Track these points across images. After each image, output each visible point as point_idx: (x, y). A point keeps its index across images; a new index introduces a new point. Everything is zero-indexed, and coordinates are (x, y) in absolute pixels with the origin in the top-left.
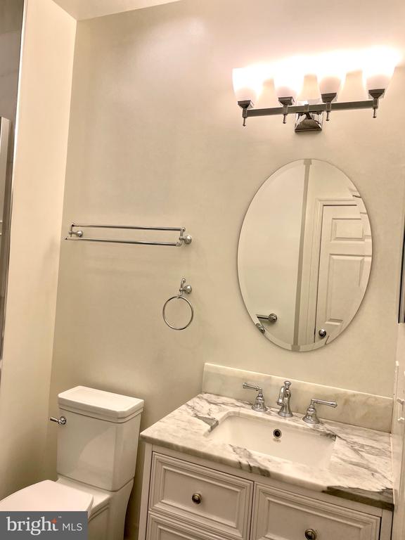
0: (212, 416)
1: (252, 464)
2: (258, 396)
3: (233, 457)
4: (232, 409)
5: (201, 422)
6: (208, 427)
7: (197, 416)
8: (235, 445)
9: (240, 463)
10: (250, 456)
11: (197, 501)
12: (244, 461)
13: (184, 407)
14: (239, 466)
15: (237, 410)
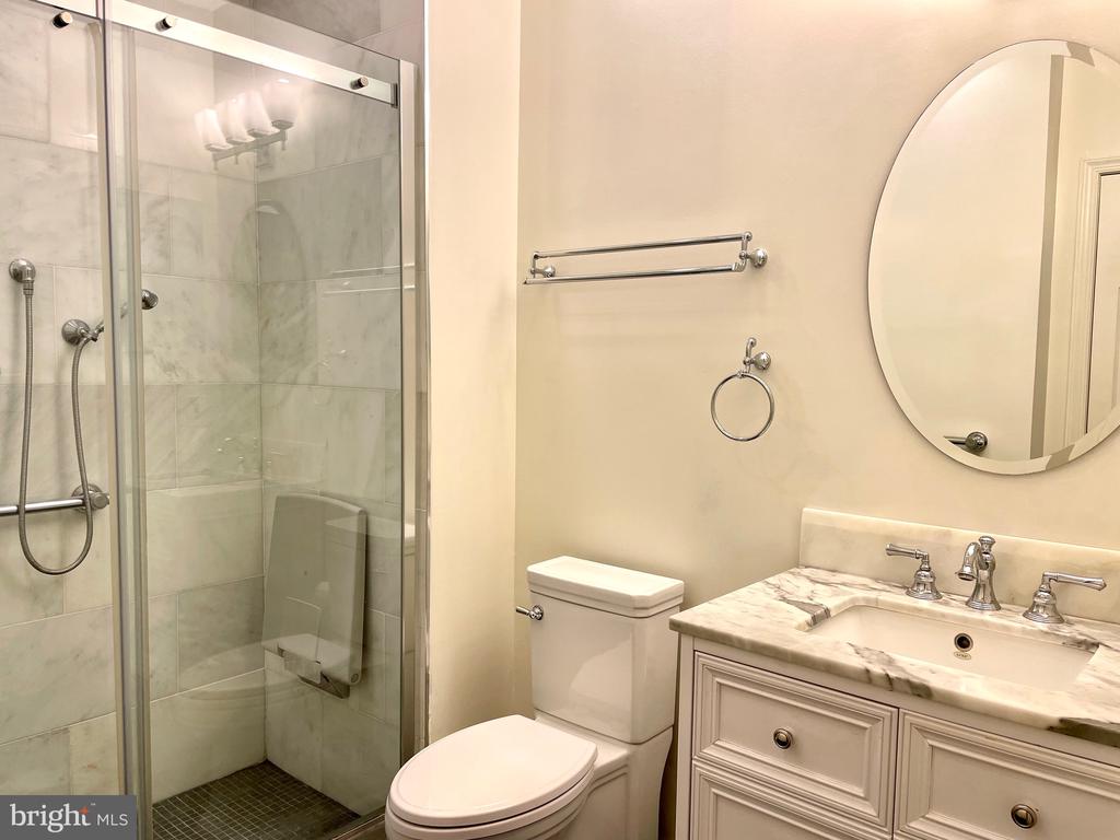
0: (817, 601)
1: (892, 674)
2: (921, 570)
3: (856, 662)
4: (860, 594)
5: (792, 608)
6: (808, 617)
7: (784, 599)
8: (860, 644)
9: (868, 671)
10: (890, 662)
11: (785, 743)
12: (877, 669)
13: (759, 585)
14: (867, 677)
15: (873, 595)
